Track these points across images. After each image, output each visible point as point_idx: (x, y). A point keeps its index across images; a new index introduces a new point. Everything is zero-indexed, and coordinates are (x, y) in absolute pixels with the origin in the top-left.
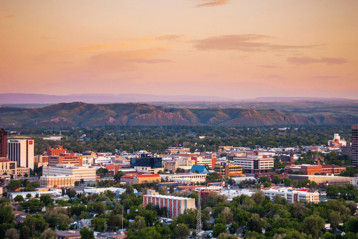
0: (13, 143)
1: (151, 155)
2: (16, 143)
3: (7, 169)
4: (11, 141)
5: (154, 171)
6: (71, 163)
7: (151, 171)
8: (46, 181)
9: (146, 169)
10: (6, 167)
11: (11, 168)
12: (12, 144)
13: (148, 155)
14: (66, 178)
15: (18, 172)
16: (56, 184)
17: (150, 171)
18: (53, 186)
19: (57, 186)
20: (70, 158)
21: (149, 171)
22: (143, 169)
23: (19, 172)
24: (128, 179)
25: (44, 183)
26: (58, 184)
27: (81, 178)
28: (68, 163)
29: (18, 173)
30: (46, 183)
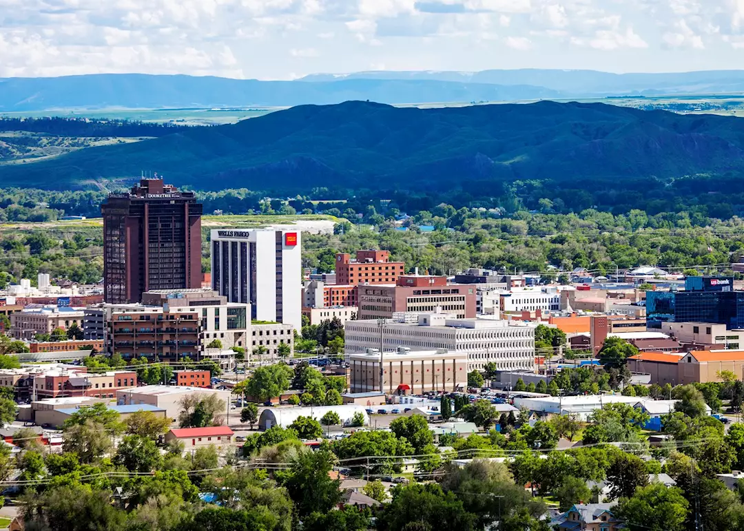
0: (230, 240)
1: (723, 282)
2: (239, 240)
3: (217, 328)
4: (220, 233)
5: (737, 337)
6: (444, 308)
7: (729, 337)
8: (364, 369)
9: (709, 331)
10: (217, 320)
11: (231, 325)
12: (225, 243)
13: (713, 283)
14: (439, 359)
15: (254, 338)
16: (407, 381)
17: (722, 338)
18: (395, 387)
19: (410, 386)
20: (434, 292)
21: (717, 338)
22: (696, 330)
23: (258, 338)
24: (656, 364)
25: (364, 377)
26: (412, 381)
27: (485, 361)
28: (430, 308)
29: (254, 343)
30: (370, 376)
